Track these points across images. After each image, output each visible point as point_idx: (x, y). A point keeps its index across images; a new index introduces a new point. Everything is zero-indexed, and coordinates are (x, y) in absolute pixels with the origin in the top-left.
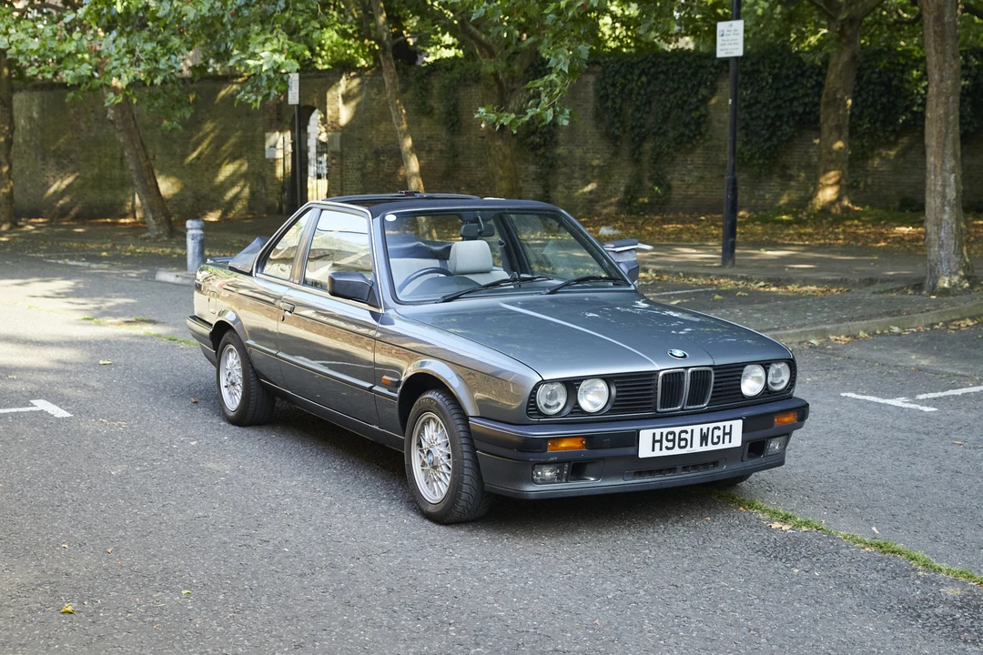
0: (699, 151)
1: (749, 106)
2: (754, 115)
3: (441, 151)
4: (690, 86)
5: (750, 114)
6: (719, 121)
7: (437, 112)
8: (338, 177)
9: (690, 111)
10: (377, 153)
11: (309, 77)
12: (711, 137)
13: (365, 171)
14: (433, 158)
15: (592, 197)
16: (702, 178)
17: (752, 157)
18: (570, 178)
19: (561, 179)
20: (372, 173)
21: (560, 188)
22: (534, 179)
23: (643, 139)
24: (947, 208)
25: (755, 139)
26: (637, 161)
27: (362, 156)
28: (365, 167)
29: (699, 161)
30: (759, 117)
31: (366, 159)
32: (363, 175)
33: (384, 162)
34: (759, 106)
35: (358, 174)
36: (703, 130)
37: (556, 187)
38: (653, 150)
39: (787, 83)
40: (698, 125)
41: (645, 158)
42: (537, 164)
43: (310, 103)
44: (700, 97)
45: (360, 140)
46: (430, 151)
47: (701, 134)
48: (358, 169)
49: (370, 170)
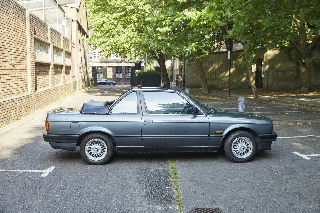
3: (295, 71)
7: (294, 59)
8: (266, 78)
10: (277, 71)
11: (260, 50)
14: (293, 73)
20: (276, 77)
27: (273, 72)
31: (274, 73)
32: (273, 77)
33: (279, 74)
35: (272, 77)
43: (260, 58)
45: (273, 68)
46: (292, 71)
48: (272, 76)
49: (275, 76)
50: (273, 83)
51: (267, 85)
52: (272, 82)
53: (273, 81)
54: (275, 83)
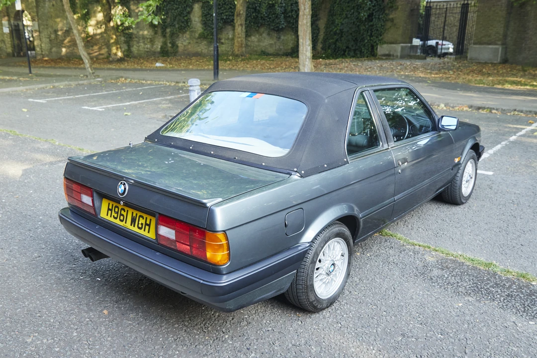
0: (188, 33)
1: (206, 15)
2: (208, 19)
4: (183, 7)
5: (206, 19)
6: (195, 21)
8: (39, 41)
9: (184, 17)
10: (56, 31)
12: (192, 28)
13: (51, 39)
15: (148, 50)
16: (189, 43)
17: (208, 35)
18: (138, 42)
19: (135, 43)
20: (54, 40)
21: (135, 46)
22: (124, 43)
23: (166, 28)
24: (307, 60)
25: (209, 28)
26: (164, 36)
27: (49, 32)
28: (50, 37)
29: (188, 36)
30: (210, 20)
31: (51, 33)
32: (50, 40)
33: (59, 35)
34: (209, 16)
35: (48, 40)
36: (189, 24)
37: (133, 46)
38: (170, 32)
39: (219, 7)
40: (187, 23)
41: (168, 35)
42: (124, 37)
44: (187, 11)
45: (47, 25)
47: (188, 26)
48: (48, 38)
49: (53, 38)
50: (51, 49)
51: (42, 51)
52: (49, 48)
53: (49, 45)
54: (54, 49)
